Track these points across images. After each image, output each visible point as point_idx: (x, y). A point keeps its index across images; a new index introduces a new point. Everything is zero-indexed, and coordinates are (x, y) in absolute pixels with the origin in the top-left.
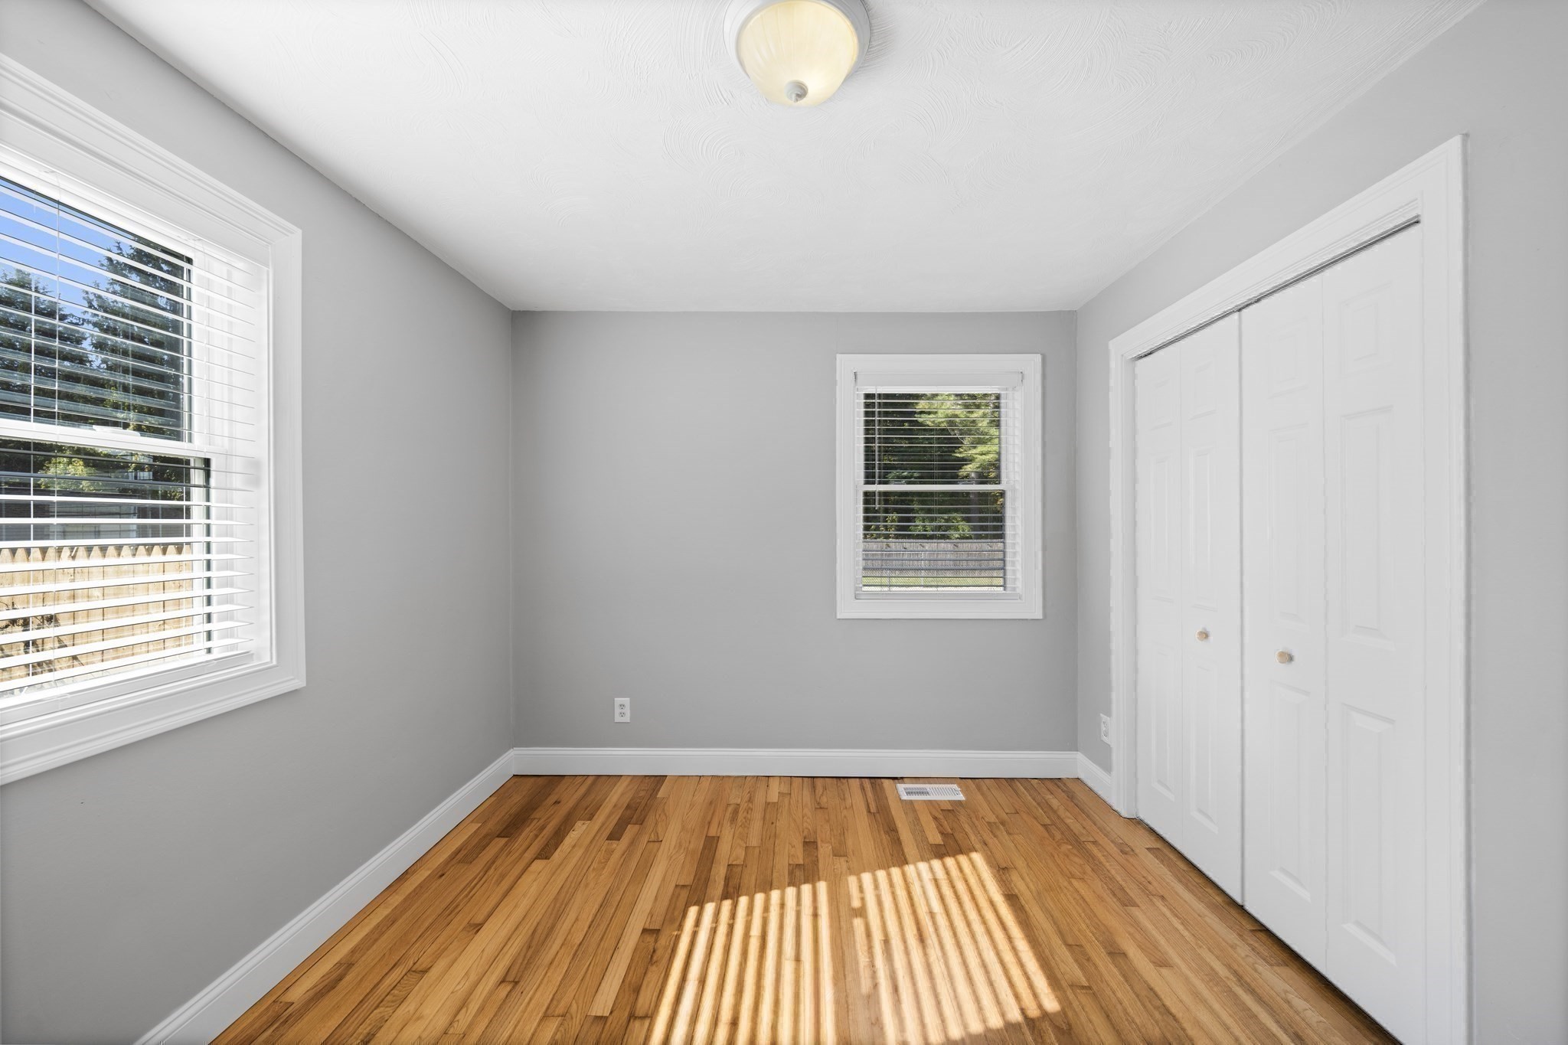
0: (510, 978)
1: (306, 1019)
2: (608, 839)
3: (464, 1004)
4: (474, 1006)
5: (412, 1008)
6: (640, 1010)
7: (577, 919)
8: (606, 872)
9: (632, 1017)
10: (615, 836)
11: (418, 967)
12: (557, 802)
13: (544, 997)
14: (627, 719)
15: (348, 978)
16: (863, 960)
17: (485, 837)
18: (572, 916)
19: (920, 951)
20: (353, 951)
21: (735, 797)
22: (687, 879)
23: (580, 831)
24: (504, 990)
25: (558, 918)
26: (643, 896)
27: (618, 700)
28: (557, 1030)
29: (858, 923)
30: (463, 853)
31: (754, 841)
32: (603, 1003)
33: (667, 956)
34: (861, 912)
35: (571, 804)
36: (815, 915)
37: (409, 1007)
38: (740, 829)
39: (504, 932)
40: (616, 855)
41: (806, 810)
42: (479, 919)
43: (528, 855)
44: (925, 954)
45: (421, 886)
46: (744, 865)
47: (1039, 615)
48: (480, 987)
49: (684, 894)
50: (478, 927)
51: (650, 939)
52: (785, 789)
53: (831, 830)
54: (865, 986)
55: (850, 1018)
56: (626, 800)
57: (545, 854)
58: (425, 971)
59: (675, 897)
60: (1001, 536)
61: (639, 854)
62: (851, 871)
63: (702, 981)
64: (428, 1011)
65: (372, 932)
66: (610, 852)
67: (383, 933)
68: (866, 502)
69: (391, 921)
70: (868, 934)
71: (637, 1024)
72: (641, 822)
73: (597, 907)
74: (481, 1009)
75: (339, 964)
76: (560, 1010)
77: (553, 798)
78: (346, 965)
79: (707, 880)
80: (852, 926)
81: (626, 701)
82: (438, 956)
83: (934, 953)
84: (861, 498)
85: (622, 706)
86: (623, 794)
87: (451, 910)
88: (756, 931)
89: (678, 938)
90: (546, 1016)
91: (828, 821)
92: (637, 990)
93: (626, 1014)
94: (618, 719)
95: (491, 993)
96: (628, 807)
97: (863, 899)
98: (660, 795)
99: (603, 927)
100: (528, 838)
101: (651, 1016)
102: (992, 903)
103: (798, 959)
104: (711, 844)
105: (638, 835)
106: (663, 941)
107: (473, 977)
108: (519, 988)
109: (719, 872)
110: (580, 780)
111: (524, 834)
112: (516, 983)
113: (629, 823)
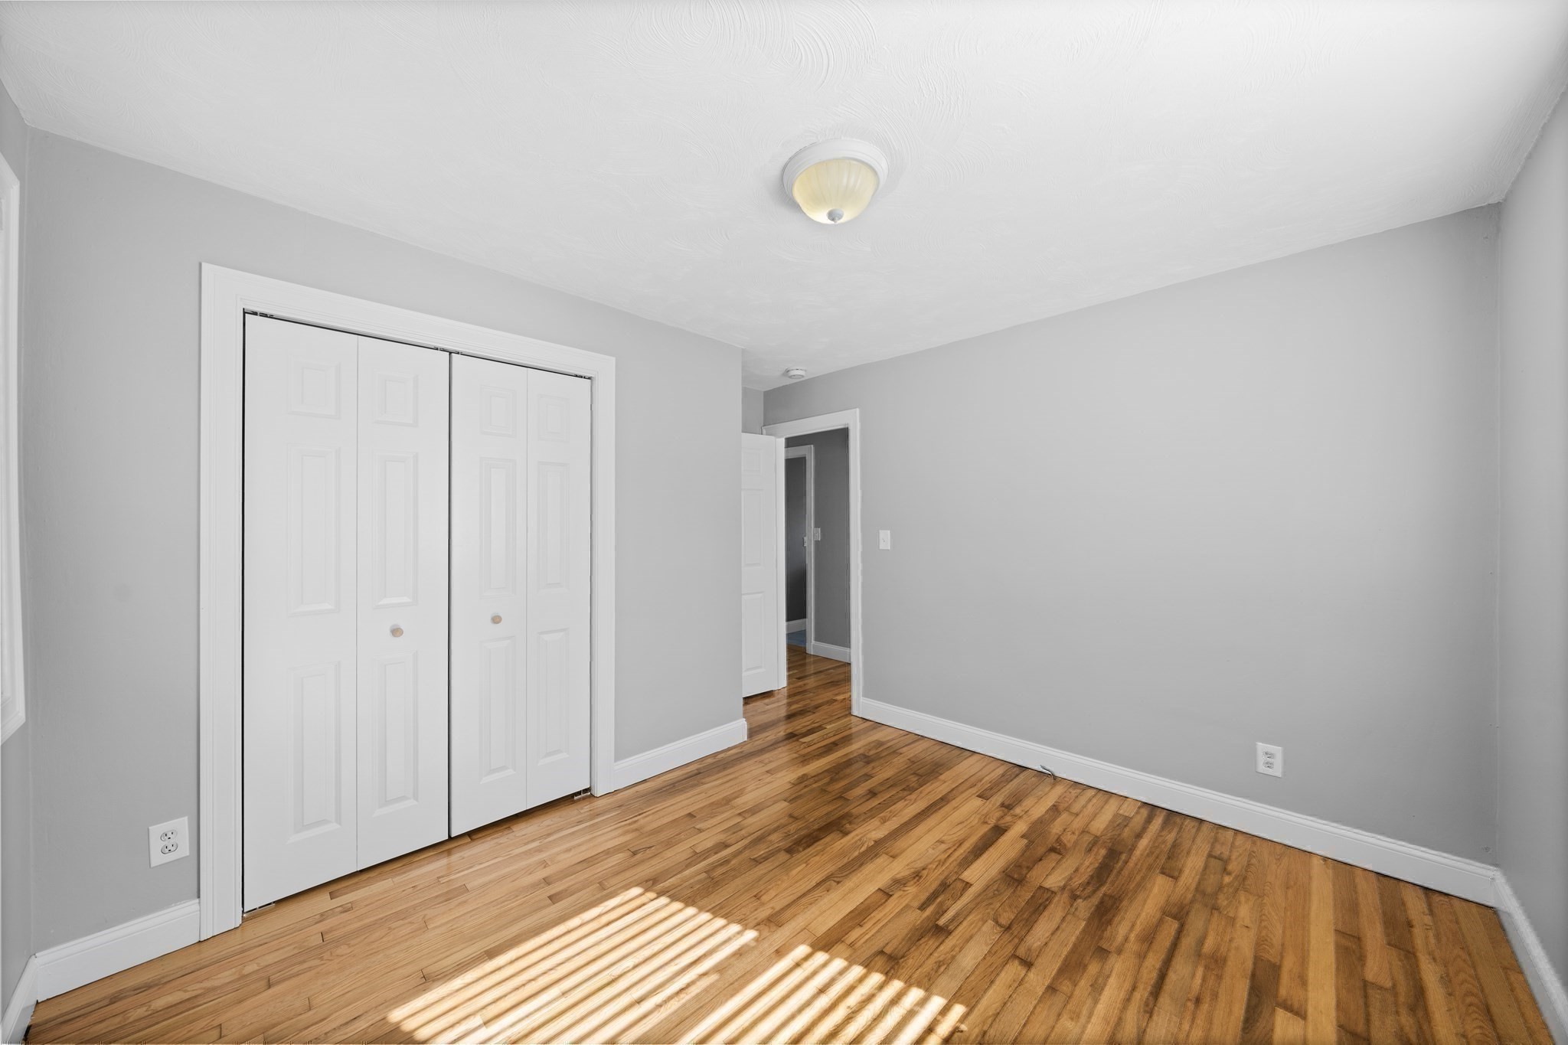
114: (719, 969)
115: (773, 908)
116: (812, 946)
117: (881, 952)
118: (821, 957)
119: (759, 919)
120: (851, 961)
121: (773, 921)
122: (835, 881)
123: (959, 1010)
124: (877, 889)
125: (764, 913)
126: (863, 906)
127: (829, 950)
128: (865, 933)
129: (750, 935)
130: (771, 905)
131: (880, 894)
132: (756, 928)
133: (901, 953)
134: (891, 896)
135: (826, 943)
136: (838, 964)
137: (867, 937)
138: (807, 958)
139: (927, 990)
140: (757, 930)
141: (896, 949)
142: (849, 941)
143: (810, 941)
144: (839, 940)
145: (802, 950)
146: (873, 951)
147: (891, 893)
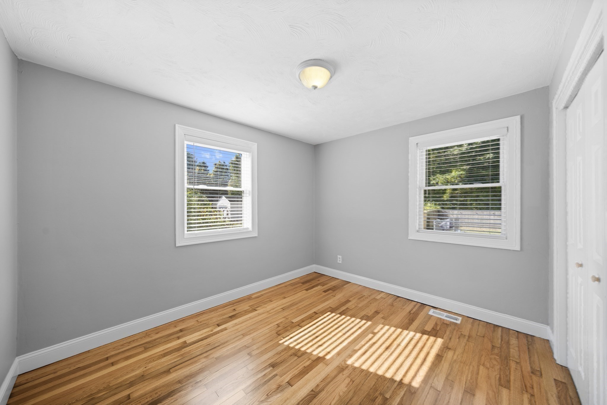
0: (283, 309)
1: (252, 300)
2: (323, 292)
3: (273, 309)
4: (275, 310)
5: (266, 306)
6: (300, 325)
7: (303, 304)
8: (316, 298)
9: (298, 325)
10: (325, 292)
11: (272, 300)
12: (319, 280)
13: (286, 314)
14: (341, 262)
15: (261, 297)
16: (363, 343)
17: (299, 282)
18: (303, 303)
19: (384, 350)
20: (264, 294)
21: (366, 293)
22: (333, 307)
23: (319, 287)
24: (282, 310)
25: (299, 302)
26: (320, 306)
27: (339, 256)
28: (284, 320)
29: (371, 335)
30: (293, 284)
31: (360, 305)
32: (295, 321)
33: (315, 319)
34: (375, 334)
35: (321, 282)
36: (360, 328)
37: (266, 305)
38: (359, 301)
39: (288, 301)
40: (322, 295)
41: (386, 304)
42: (286, 297)
43: (304, 289)
44: (384, 352)
45: (281, 287)
46: (351, 310)
47: (518, 248)
48: (277, 308)
49: (330, 309)
50: (285, 298)
51: (314, 314)
52: (384, 297)
53: (389, 312)
54: (357, 348)
55: (345, 351)
56: (335, 285)
57: (307, 290)
58: (272, 301)
59: (328, 309)
60: (500, 209)
61: (327, 297)
62: (383, 324)
63: (317, 327)
64: (268, 307)
65: (269, 292)
66: (321, 294)
67: (270, 293)
68: (425, 193)
69: (273, 291)
70: (370, 339)
71: (298, 327)
72: (334, 291)
73: (309, 303)
74: (275, 311)
75: (261, 295)
76: (287, 318)
77: (318, 279)
78: (262, 295)
79: (339, 309)
80: (368, 335)
81: (340, 257)
82: (275, 300)
83: (387, 353)
84: (423, 192)
85: (339, 258)
86: (335, 283)
87: (283, 293)
88: (339, 324)
89: (321, 316)
90: (284, 317)
91: (390, 309)
92: (303, 322)
93: (298, 324)
94: (338, 262)
95: (279, 309)
96: (334, 286)
97: (379, 331)
98: (344, 286)
99: (306, 308)
100: (307, 286)
101: (302, 327)
102: (428, 354)
103: (344, 334)
104: (348, 301)
105: (331, 293)
106: (316, 316)
107: (278, 305)
108: (283, 311)
109: (344, 308)
110: (328, 277)
111: (306, 284)
112: (284, 310)
113: (331, 290)
114: (356, 351)
115: (343, 375)
116: (325, 359)
117: (299, 357)
118: (321, 355)
119: (347, 369)
120: (311, 354)
121: (342, 369)
122: (314, 392)
123: (281, 342)
124: (293, 386)
125: (346, 372)
126: (302, 376)
127: (318, 358)
128: (302, 364)
129: (349, 362)
130: (344, 376)
131: (292, 383)
132: (347, 366)
133: (292, 357)
134: (287, 382)
135: (319, 360)
136: (315, 353)
137: (302, 363)
138: (327, 354)
139: (288, 346)
140: (347, 365)
141: (293, 358)
142: (310, 361)
143: (325, 360)
144: (314, 361)
145: (328, 357)
146: (302, 357)
147: (287, 383)
